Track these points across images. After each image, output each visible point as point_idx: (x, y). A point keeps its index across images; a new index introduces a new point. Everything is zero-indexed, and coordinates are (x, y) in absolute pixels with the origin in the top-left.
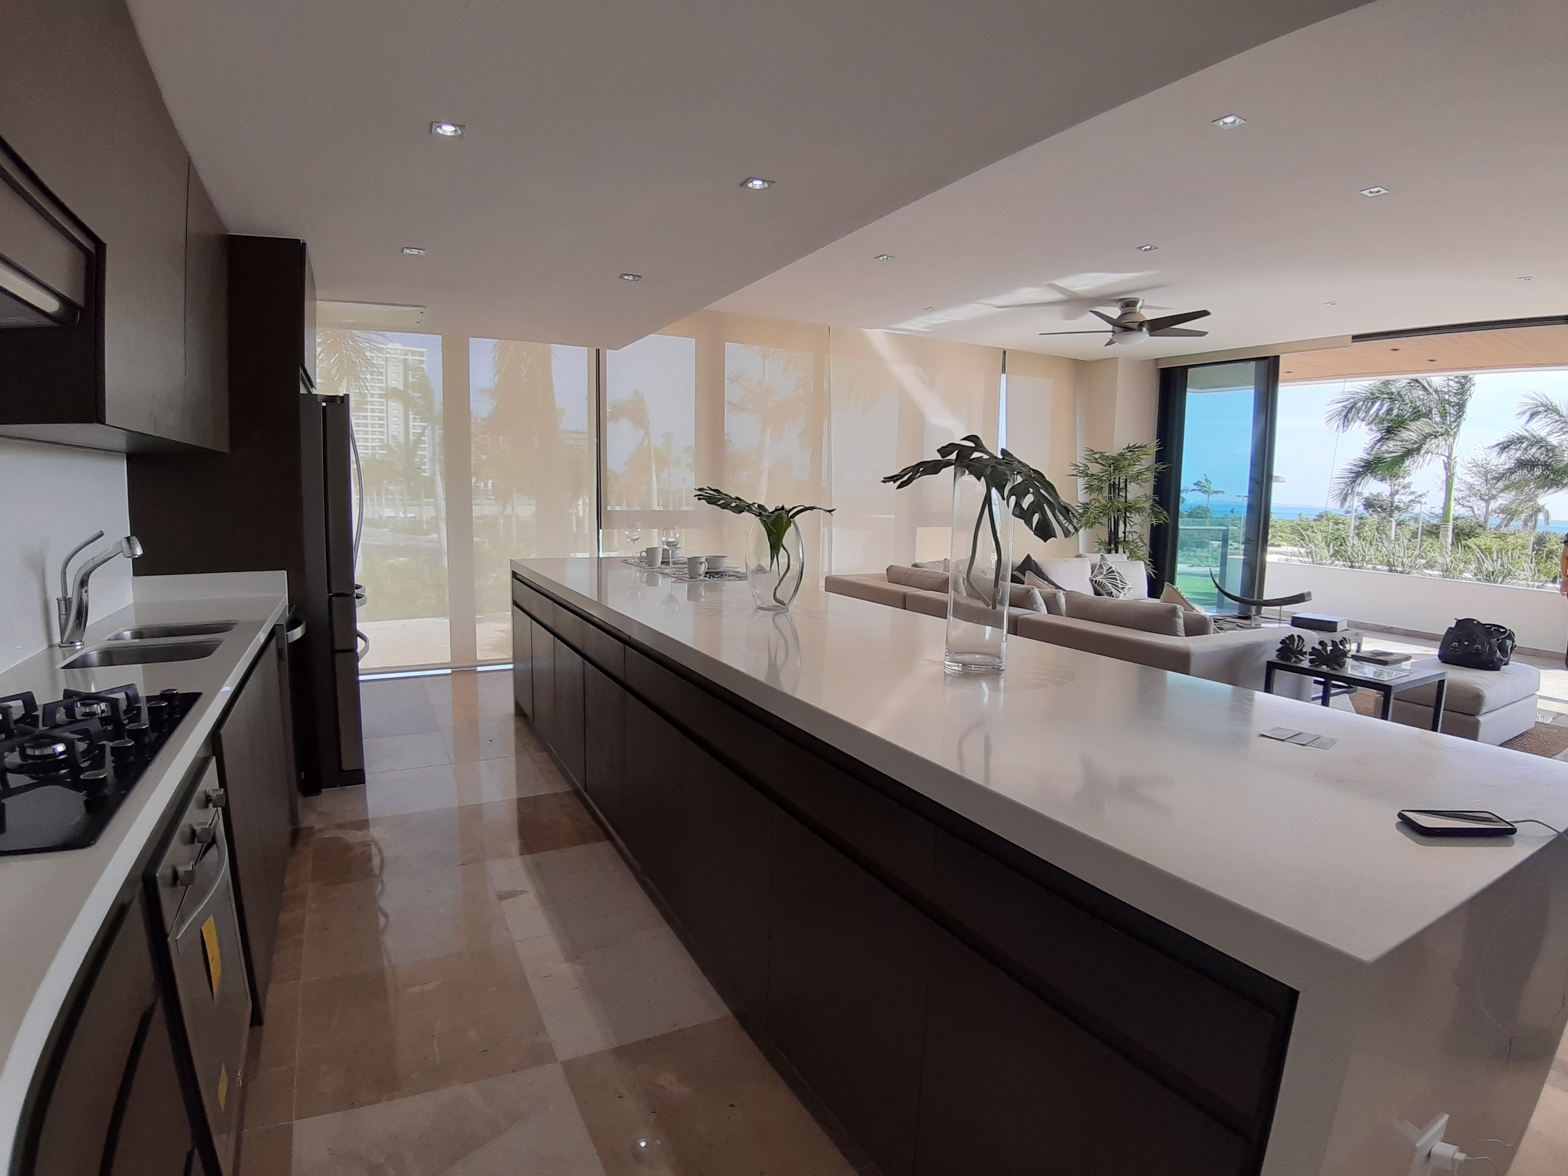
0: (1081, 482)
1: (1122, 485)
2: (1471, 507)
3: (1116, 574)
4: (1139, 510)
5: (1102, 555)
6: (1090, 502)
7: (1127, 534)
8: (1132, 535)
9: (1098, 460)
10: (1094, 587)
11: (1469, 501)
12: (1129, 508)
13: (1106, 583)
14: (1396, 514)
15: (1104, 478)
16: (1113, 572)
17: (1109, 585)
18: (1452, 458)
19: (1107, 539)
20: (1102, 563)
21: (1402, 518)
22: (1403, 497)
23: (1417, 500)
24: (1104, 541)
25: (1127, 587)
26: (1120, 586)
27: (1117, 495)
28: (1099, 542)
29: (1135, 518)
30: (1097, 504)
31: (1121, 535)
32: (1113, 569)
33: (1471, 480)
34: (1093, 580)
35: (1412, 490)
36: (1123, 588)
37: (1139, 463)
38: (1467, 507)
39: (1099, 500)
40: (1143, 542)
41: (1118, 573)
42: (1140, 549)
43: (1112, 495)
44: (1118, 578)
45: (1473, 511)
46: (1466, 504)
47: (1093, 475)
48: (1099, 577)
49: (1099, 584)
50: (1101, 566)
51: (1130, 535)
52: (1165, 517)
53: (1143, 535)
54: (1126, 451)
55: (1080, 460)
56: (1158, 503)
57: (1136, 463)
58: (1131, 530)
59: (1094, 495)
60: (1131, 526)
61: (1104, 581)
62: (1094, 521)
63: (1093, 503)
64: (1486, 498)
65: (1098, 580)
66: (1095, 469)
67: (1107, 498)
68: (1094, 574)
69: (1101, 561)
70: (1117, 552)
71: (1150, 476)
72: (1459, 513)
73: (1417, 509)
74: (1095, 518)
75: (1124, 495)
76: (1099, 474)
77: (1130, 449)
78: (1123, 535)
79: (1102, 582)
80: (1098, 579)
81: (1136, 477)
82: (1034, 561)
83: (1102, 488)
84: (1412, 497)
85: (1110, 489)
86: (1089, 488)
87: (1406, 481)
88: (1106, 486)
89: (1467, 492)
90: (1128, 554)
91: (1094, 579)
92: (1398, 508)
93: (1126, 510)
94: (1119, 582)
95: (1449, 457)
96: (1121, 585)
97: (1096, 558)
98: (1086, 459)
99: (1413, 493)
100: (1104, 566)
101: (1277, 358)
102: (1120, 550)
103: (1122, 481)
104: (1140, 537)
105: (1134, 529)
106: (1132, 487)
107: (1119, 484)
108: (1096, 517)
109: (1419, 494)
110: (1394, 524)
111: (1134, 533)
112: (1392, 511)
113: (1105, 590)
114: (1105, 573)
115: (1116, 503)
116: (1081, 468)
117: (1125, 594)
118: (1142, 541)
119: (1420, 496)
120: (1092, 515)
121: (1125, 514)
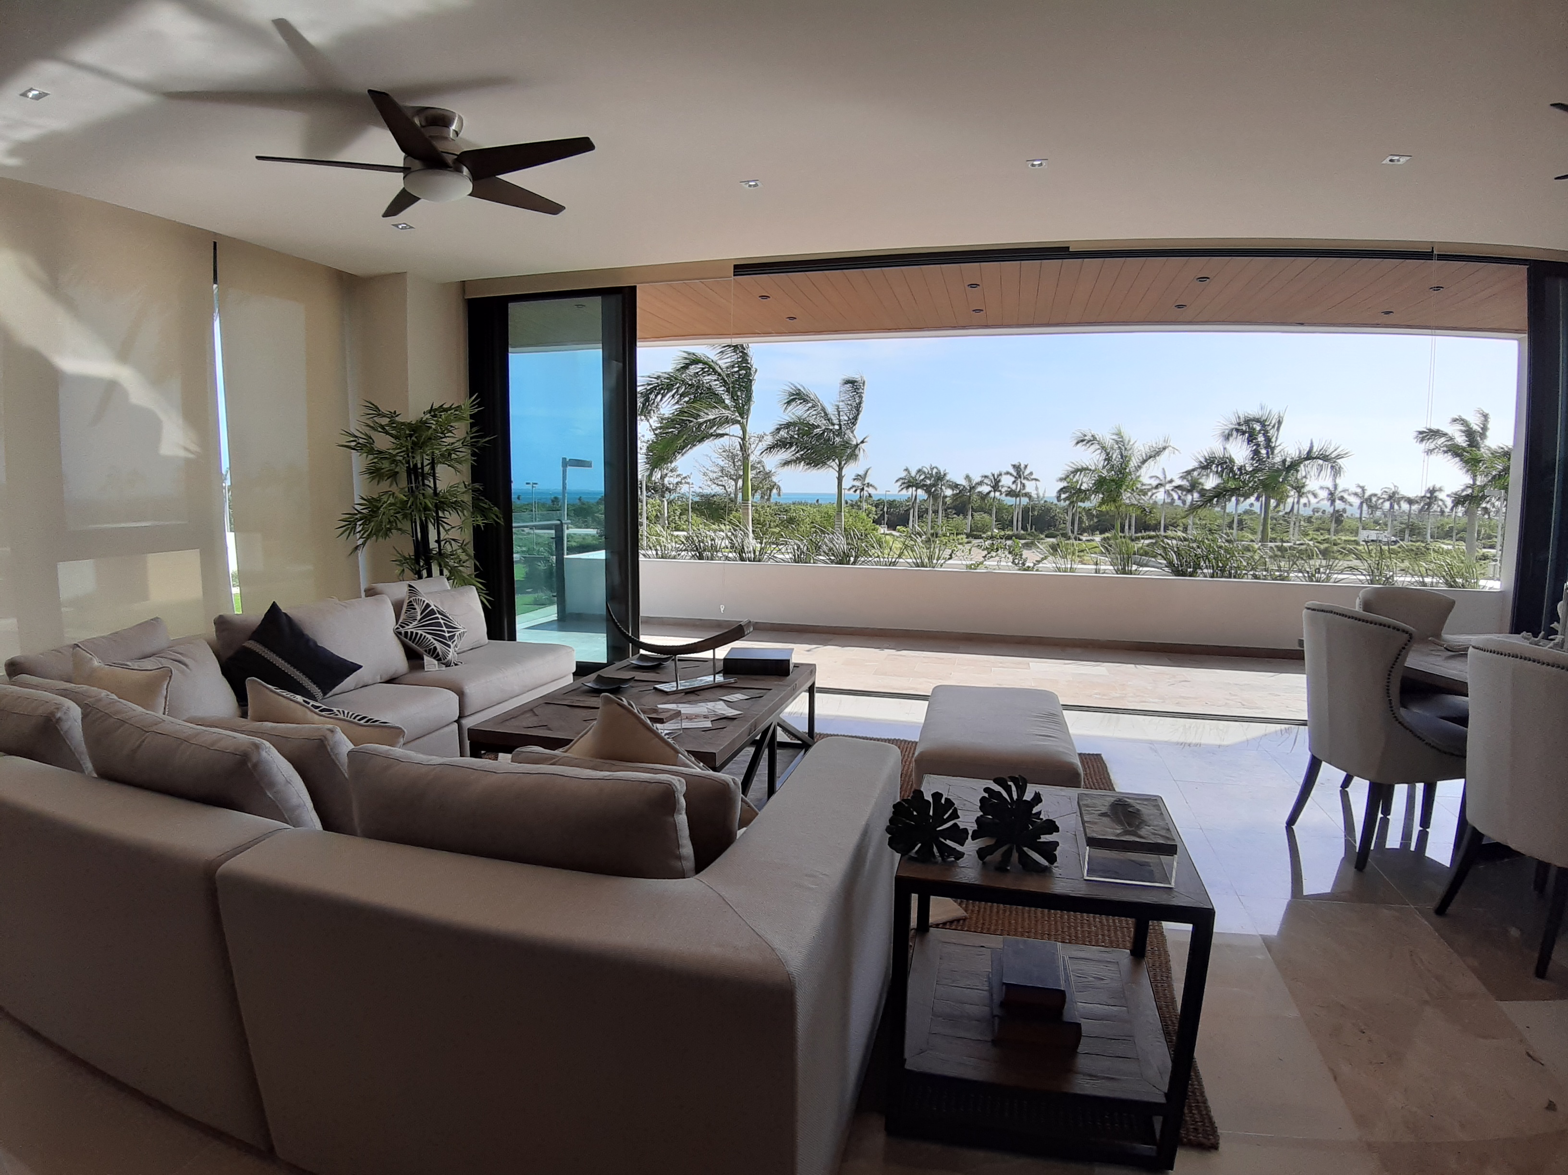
0: (359, 461)
1: (427, 469)
2: (722, 486)
3: (438, 615)
4: (456, 506)
5: (410, 586)
6: (380, 496)
7: (442, 543)
8: (451, 545)
9: (387, 428)
10: (404, 645)
11: (721, 481)
12: (442, 503)
13: (424, 634)
14: (667, 495)
15: (398, 458)
16: (432, 612)
17: (429, 637)
18: (747, 440)
19: (412, 553)
20: (411, 599)
21: (672, 497)
22: (671, 479)
23: (684, 480)
24: (408, 557)
25: (458, 633)
26: (447, 635)
27: (421, 483)
28: (400, 561)
29: (452, 518)
30: (391, 500)
31: (433, 545)
32: (433, 607)
33: (722, 464)
34: (400, 633)
35: (678, 473)
36: (451, 638)
37: (450, 434)
38: (720, 485)
39: (394, 493)
40: (467, 555)
41: (440, 613)
42: (464, 564)
43: (413, 485)
44: (442, 622)
45: (725, 489)
46: (720, 483)
47: (381, 452)
48: (411, 626)
49: (413, 637)
50: (410, 604)
51: (448, 546)
52: (497, 516)
53: (467, 544)
54: (428, 416)
55: (356, 425)
56: (483, 493)
57: (447, 435)
58: (447, 536)
59: (385, 485)
60: (447, 531)
61: (420, 632)
62: (388, 526)
63: (385, 498)
64: (734, 477)
65: (409, 631)
66: (383, 442)
67: (407, 489)
68: (400, 621)
69: (410, 597)
70: (430, 575)
71: (465, 453)
72: (715, 491)
73: (684, 489)
74: (390, 522)
75: (432, 485)
76: (390, 451)
77: (433, 412)
78: (436, 545)
79: (417, 634)
80: (409, 629)
81: (447, 457)
82: (285, 614)
83: (397, 473)
84: (679, 479)
85: (409, 476)
86: (375, 473)
87: (673, 465)
88: (402, 470)
89: (720, 474)
90: (446, 572)
91: (403, 630)
92: (668, 489)
93: (438, 507)
94: (444, 629)
95: (743, 439)
96: (449, 632)
97: (400, 590)
98: (368, 426)
99: (678, 476)
100: (416, 606)
101: (633, 289)
102: (435, 569)
103: (426, 462)
104: (463, 547)
105: (451, 535)
106: (442, 470)
107: (422, 468)
108: (392, 519)
109: (684, 476)
110: (666, 503)
111: (453, 542)
112: (663, 492)
113: (422, 648)
114: (419, 618)
115: (422, 498)
116: (361, 441)
117: (456, 646)
118: (464, 551)
119: (685, 478)
120: (385, 521)
121: (437, 513)
